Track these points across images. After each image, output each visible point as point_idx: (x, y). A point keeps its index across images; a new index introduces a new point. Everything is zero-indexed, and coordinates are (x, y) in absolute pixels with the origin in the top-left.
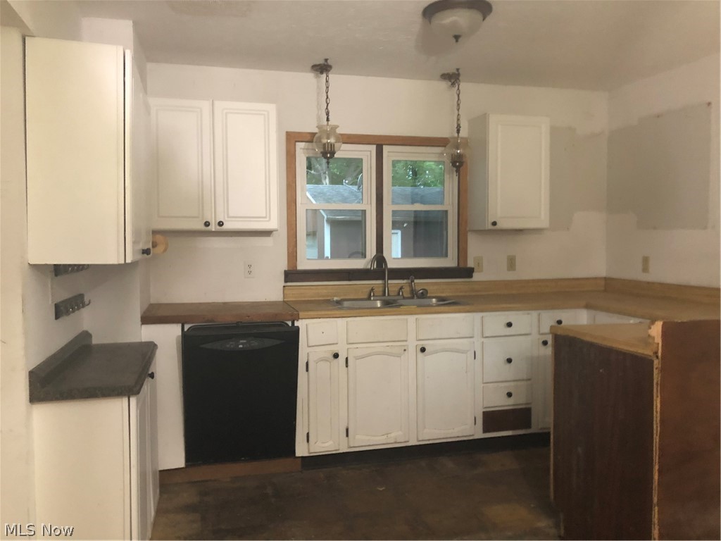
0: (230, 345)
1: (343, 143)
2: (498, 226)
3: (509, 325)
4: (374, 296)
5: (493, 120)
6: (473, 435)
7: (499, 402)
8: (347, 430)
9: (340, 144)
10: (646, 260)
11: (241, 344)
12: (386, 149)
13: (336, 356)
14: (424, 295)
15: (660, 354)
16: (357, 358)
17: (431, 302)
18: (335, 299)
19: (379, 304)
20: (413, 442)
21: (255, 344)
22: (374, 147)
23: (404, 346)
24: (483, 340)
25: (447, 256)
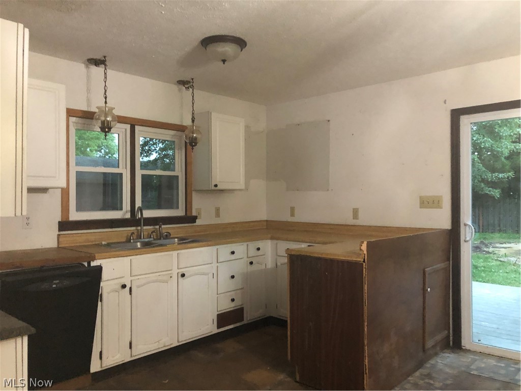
0: (45, 286)
1: (118, 122)
2: (219, 187)
3: (233, 253)
4: (133, 239)
5: (214, 116)
6: (212, 332)
7: (226, 306)
8: (131, 344)
9: (114, 123)
10: (292, 209)
11: (55, 284)
12: (138, 128)
13: (124, 286)
14: (168, 236)
15: (366, 261)
16: (138, 287)
17: (175, 241)
18: (103, 243)
19: (139, 245)
20: (176, 344)
21: (66, 283)
22: (129, 126)
23: (170, 274)
24: (218, 264)
25: (178, 208)
